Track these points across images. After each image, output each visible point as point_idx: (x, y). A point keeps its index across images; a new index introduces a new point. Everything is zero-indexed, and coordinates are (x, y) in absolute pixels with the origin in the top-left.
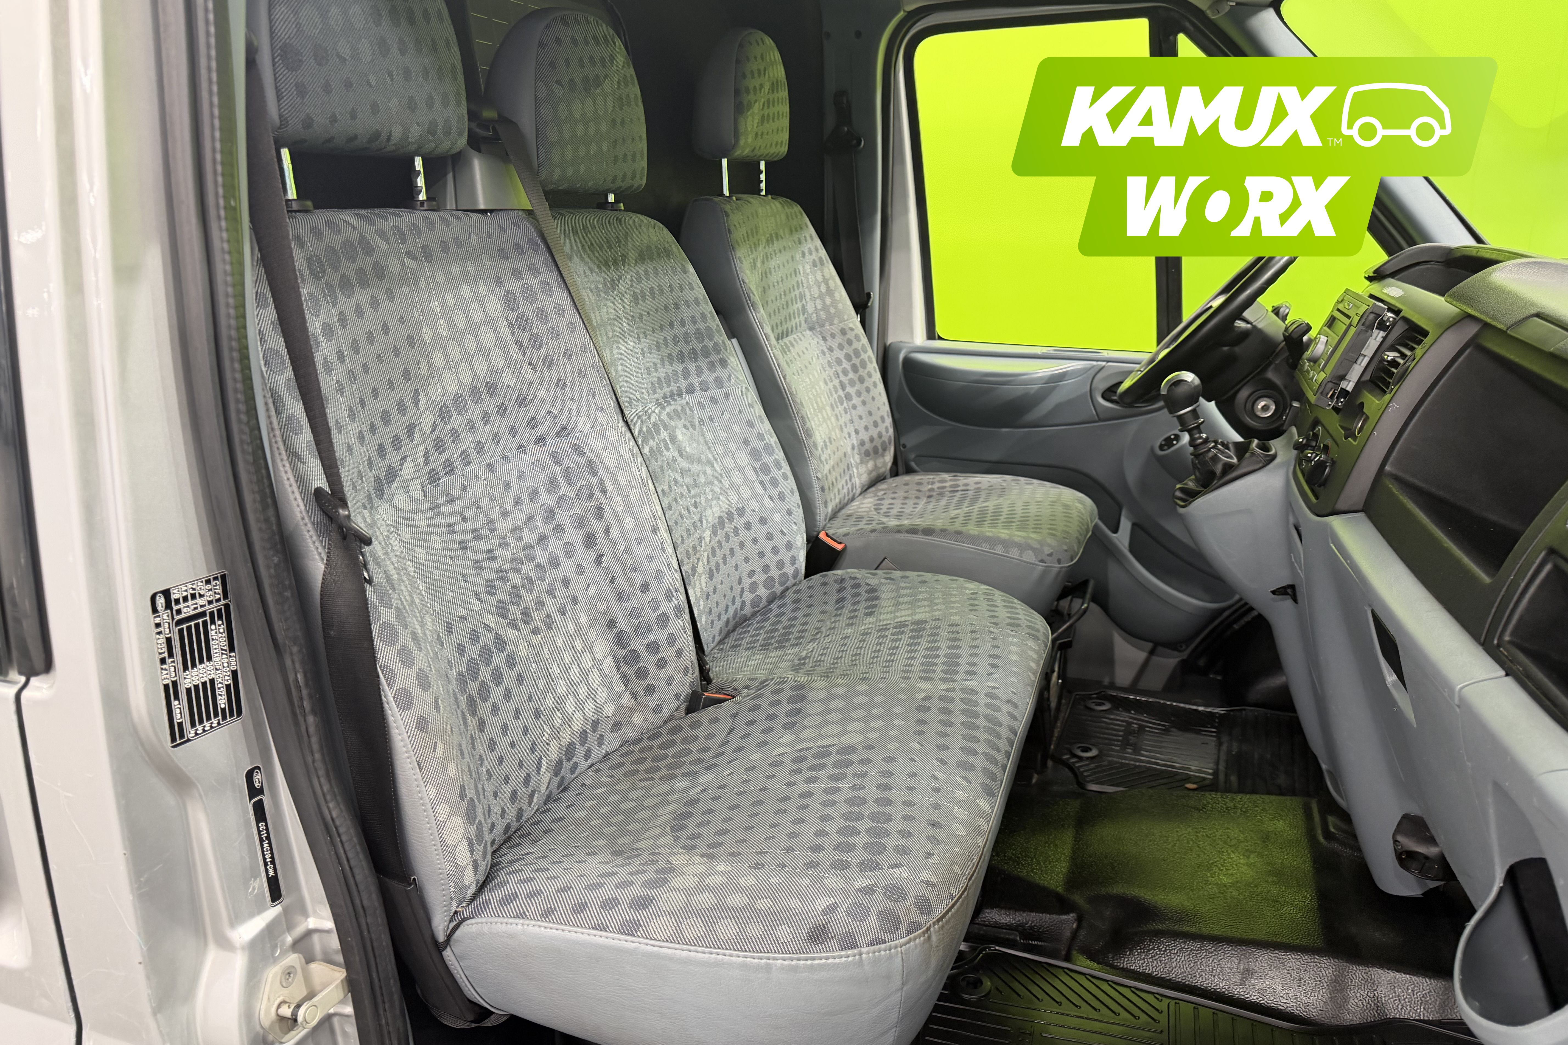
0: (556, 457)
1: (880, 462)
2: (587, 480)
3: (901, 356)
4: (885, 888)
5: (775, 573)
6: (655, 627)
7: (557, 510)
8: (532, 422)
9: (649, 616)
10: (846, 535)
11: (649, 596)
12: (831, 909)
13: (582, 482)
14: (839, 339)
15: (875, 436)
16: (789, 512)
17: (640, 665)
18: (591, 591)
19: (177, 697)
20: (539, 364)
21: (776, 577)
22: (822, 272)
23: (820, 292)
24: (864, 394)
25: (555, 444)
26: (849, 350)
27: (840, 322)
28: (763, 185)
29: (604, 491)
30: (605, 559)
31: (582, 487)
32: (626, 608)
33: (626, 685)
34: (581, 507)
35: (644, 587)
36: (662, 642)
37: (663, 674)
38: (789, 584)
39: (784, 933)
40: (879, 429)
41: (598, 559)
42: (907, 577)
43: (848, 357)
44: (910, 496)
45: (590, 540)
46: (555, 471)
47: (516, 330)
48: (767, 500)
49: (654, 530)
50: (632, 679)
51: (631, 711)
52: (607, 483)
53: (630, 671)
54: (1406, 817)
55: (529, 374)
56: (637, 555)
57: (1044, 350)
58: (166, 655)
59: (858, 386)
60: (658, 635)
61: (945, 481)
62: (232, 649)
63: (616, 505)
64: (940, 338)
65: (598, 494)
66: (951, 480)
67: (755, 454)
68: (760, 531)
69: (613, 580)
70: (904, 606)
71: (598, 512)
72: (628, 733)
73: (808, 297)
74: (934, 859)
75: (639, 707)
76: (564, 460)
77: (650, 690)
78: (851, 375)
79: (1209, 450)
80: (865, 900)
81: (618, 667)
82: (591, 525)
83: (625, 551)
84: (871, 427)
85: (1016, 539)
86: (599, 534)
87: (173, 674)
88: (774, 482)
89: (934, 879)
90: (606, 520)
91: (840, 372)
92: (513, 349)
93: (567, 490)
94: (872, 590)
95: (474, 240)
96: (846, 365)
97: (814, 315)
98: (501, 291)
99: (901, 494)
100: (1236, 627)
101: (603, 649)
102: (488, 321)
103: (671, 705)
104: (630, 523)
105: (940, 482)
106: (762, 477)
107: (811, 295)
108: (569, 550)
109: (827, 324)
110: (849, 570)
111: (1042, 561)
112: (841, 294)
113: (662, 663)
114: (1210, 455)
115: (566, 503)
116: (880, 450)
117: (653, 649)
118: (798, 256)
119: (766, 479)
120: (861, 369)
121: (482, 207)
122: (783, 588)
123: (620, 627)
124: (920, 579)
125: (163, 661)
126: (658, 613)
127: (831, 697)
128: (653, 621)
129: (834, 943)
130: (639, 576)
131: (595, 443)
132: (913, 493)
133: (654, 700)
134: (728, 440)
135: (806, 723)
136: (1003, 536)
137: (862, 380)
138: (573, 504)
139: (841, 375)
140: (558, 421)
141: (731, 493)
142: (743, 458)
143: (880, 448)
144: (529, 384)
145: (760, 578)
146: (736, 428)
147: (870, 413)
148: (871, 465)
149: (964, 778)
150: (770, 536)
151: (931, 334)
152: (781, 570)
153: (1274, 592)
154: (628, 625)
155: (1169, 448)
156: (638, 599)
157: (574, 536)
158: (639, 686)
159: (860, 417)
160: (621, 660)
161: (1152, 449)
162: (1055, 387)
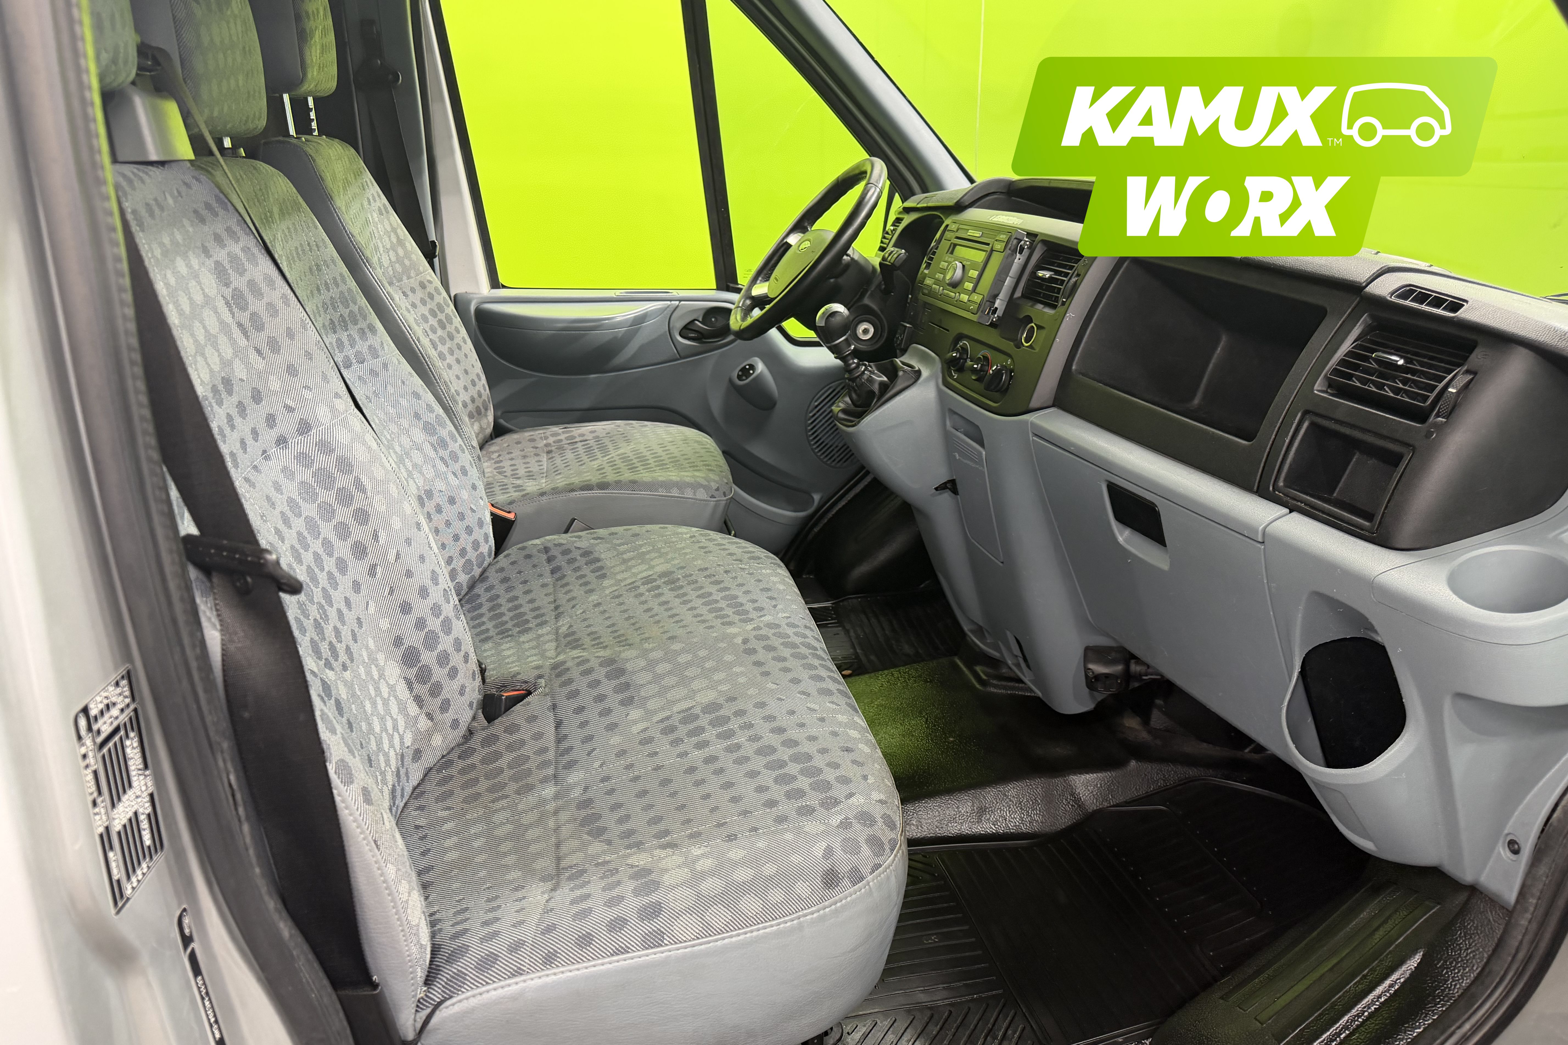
0: (304, 459)
1: (484, 422)
2: (343, 481)
3: (472, 308)
4: (856, 817)
5: (472, 555)
6: (441, 634)
7: (319, 522)
8: (271, 420)
9: (434, 624)
10: (511, 503)
11: (430, 602)
12: (829, 852)
13: (338, 485)
14: (420, 294)
15: (476, 396)
16: (474, 487)
17: (432, 681)
18: (372, 609)
19: (111, 848)
20: (266, 350)
21: (474, 560)
22: (389, 220)
23: (392, 242)
24: (456, 351)
25: (297, 444)
26: (431, 305)
27: (417, 275)
28: (314, 125)
29: (364, 491)
30: (379, 570)
31: (339, 489)
32: (410, 619)
33: (421, 707)
34: (343, 514)
35: (423, 592)
36: (451, 650)
37: (456, 685)
38: (486, 564)
39: (802, 888)
40: (477, 388)
41: (372, 571)
42: (616, 534)
43: (433, 313)
44: (528, 454)
45: (360, 550)
46: (306, 475)
47: (236, 310)
48: (451, 477)
49: (418, 525)
50: (426, 697)
51: (429, 734)
52: (365, 480)
53: (422, 689)
54: (1087, 649)
55: (258, 363)
56: (410, 559)
57: (618, 293)
58: (95, 794)
59: (449, 344)
60: (445, 643)
61: (559, 434)
62: (146, 767)
63: (379, 505)
64: (504, 287)
65: (358, 495)
66: (563, 432)
67: (428, 428)
68: (450, 512)
69: (391, 592)
70: (633, 562)
71: (362, 516)
72: (429, 759)
73: (381, 249)
74: (871, 780)
75: (436, 727)
76: (312, 463)
77: (445, 706)
78: (440, 332)
79: (863, 372)
80: (850, 834)
81: (411, 689)
82: (358, 533)
83: (398, 556)
84: (470, 386)
85: (687, 479)
86: (368, 541)
87: (104, 818)
88: (454, 457)
89: (882, 797)
90: (372, 524)
91: (428, 330)
92: (237, 333)
93: (326, 496)
94: (586, 553)
95: (170, 201)
96: (433, 321)
97: (390, 268)
98: (210, 263)
99: (516, 453)
100: (816, 530)
101: (394, 672)
102: (208, 301)
103: (466, 716)
104: (396, 523)
105: (552, 435)
106: (442, 453)
107: (383, 247)
108: (342, 566)
109: (405, 278)
110: (547, 538)
111: (713, 496)
112: (411, 244)
113: (453, 673)
114: (865, 377)
115: (327, 512)
116: (483, 410)
117: (443, 659)
118: (366, 203)
119: (445, 454)
120: (448, 326)
121: (154, 157)
122: (480, 570)
123: (407, 643)
124: (630, 533)
125: (95, 804)
126: (442, 618)
127: (651, 665)
128: (438, 629)
129: (846, 882)
130: (416, 582)
131: (342, 437)
132: (530, 450)
133: (450, 716)
134: (399, 416)
135: (643, 694)
136: (674, 478)
137: (451, 337)
138: (334, 511)
139: (430, 333)
140: (297, 415)
141: (416, 475)
142: (419, 435)
143: (481, 407)
144: (259, 374)
145: (459, 563)
146: (404, 402)
147: (466, 372)
148: (476, 427)
149: (833, 703)
150: (461, 517)
151: (495, 283)
152: (477, 550)
153: (936, 489)
154: (414, 639)
155: (747, 378)
156: (421, 608)
157: (343, 549)
158: (434, 704)
159: (458, 377)
160: (413, 679)
161: (731, 381)
162: (639, 328)
